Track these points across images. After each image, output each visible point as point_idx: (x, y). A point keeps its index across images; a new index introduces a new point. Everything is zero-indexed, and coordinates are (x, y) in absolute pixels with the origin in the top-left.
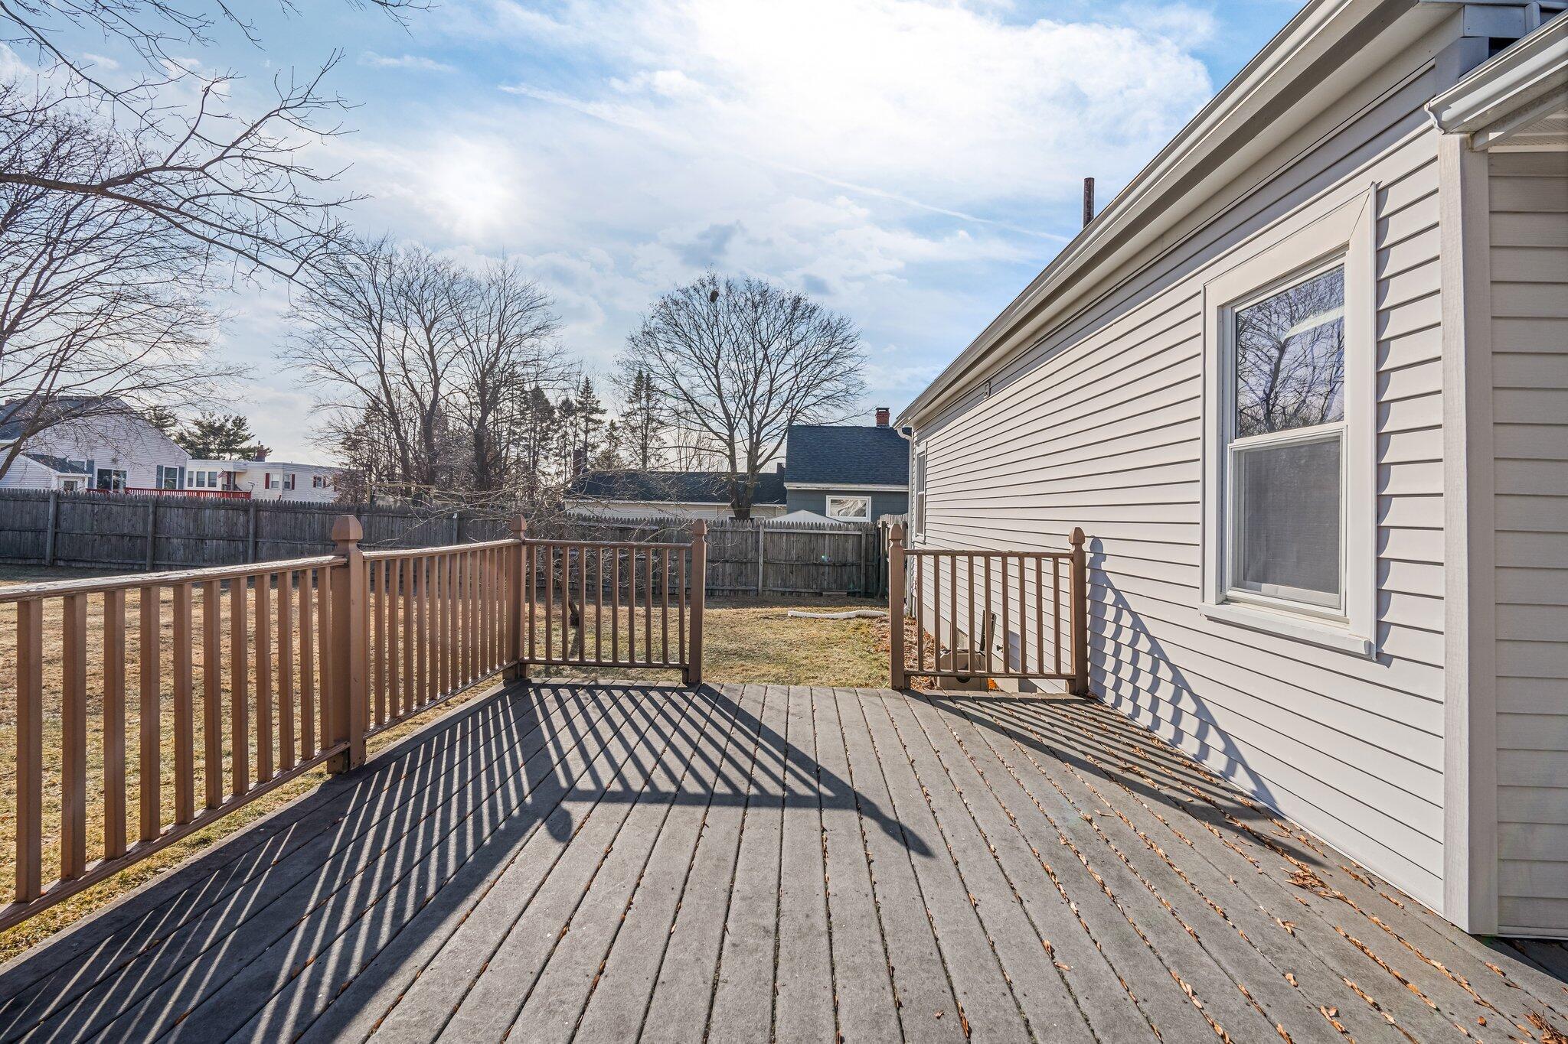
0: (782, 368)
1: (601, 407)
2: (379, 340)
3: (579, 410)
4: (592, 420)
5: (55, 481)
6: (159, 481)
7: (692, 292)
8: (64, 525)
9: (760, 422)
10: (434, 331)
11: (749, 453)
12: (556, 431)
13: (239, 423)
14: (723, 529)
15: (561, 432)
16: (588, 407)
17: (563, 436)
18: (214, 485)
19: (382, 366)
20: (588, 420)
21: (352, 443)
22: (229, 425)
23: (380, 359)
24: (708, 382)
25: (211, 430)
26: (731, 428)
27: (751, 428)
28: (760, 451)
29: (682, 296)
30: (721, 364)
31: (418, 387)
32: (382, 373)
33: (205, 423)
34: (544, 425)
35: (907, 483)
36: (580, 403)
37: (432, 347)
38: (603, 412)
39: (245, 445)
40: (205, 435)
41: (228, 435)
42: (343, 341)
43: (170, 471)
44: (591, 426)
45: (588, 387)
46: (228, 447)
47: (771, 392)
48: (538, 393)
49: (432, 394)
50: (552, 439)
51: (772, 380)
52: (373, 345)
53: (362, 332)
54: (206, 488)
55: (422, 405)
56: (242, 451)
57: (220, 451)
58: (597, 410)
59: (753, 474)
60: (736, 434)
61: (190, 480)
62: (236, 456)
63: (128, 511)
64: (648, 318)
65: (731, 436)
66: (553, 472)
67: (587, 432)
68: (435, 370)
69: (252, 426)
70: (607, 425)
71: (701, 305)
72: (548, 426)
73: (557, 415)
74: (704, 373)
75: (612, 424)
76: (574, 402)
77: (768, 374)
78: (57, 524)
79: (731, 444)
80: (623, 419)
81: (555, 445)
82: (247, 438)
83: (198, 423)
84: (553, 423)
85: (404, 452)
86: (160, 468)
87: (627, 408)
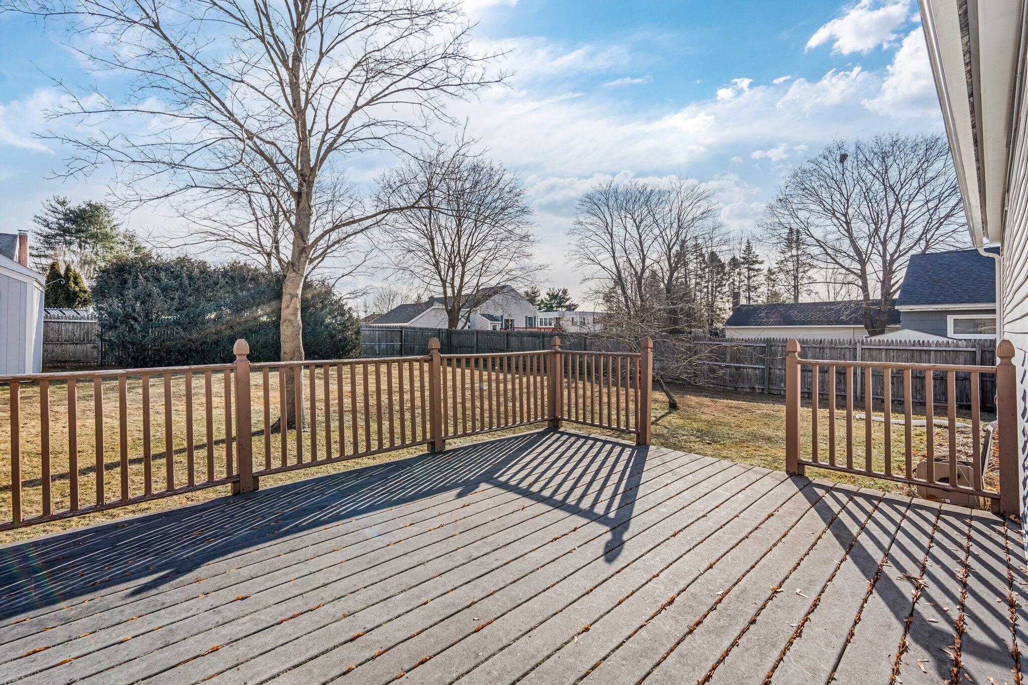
0: (913, 206)
1: (760, 259)
2: (612, 237)
3: (743, 263)
4: (753, 270)
5: (488, 326)
6: (526, 323)
7: (821, 159)
8: (479, 344)
9: (892, 255)
10: (642, 228)
11: (883, 282)
12: (728, 280)
13: (565, 292)
14: (822, 345)
15: (731, 280)
16: (750, 261)
17: (733, 283)
18: (550, 324)
19: (614, 253)
20: (749, 269)
21: (608, 298)
22: (560, 294)
23: (612, 249)
24: (841, 228)
25: (553, 297)
26: (863, 263)
27: (884, 261)
28: (893, 282)
29: (812, 165)
30: (851, 211)
31: (633, 262)
32: (614, 257)
33: (551, 294)
34: (719, 276)
35: (994, 301)
36: (743, 258)
37: (640, 237)
38: (761, 263)
39: (567, 303)
40: (551, 299)
41: (560, 299)
42: (593, 242)
43: (530, 318)
44: (752, 273)
45: (749, 246)
46: (560, 305)
47: (903, 228)
48: (713, 256)
49: (641, 265)
50: (725, 285)
51: (904, 217)
52: (609, 242)
53: (603, 236)
54: (548, 326)
55: (636, 273)
56: (566, 307)
57: (557, 307)
58: (757, 262)
59: (886, 300)
60: (869, 268)
61: (541, 323)
62: (564, 309)
63: (499, 338)
64: (783, 188)
65: (863, 270)
66: (725, 307)
67: (749, 278)
68: (642, 251)
69: (570, 294)
70: (765, 271)
71: (831, 168)
72: (722, 277)
73: (727, 269)
74: (836, 222)
75: (769, 270)
76: (738, 258)
77: (900, 214)
78: (477, 345)
79: (863, 276)
80: (778, 266)
81: (727, 289)
82: (568, 300)
83: (548, 294)
84: (725, 274)
85: (626, 301)
86: (526, 317)
87: (781, 257)
